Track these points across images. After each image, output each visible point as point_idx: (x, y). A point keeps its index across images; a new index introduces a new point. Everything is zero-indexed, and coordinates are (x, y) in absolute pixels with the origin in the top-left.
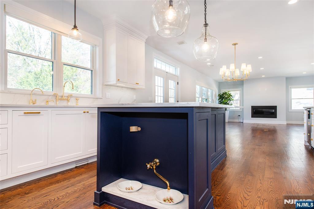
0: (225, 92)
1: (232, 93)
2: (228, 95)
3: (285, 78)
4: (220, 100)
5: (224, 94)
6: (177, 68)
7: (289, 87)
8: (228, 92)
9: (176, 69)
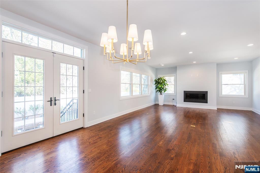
0: (160, 78)
1: (166, 78)
2: (162, 80)
3: (216, 65)
4: (156, 85)
5: (159, 79)
6: (84, 49)
7: (220, 73)
8: (164, 77)
9: (82, 50)
